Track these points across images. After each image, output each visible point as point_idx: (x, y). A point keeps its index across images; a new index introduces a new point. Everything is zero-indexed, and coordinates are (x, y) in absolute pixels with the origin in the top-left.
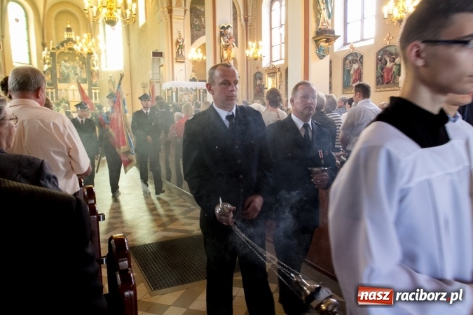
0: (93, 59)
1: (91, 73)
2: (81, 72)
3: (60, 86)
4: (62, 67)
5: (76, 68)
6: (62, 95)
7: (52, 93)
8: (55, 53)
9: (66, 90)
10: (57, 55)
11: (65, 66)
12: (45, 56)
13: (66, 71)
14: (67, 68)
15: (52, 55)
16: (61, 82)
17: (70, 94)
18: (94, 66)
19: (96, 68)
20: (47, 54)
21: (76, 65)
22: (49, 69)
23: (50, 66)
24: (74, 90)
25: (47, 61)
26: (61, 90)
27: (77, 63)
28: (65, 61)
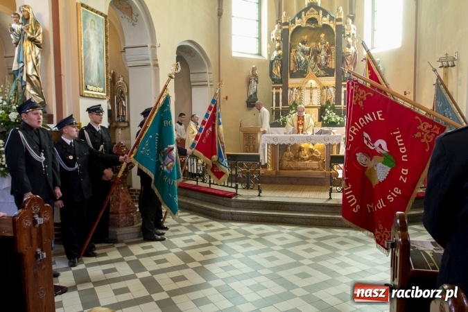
0: (347, 33)
1: (341, 58)
2: (326, 58)
3: (292, 82)
4: (299, 53)
5: (319, 52)
6: (293, 96)
7: (277, 94)
8: (288, 30)
9: (299, 89)
10: (290, 32)
11: (303, 51)
12: (274, 37)
13: (303, 58)
14: (305, 53)
15: (284, 34)
16: (293, 76)
17: (306, 94)
18: (349, 46)
19: (352, 50)
20: (277, 34)
21: (321, 46)
22: (279, 56)
23: (280, 52)
24: (311, 88)
25: (278, 45)
26: (292, 89)
27: (322, 44)
28: (304, 43)
